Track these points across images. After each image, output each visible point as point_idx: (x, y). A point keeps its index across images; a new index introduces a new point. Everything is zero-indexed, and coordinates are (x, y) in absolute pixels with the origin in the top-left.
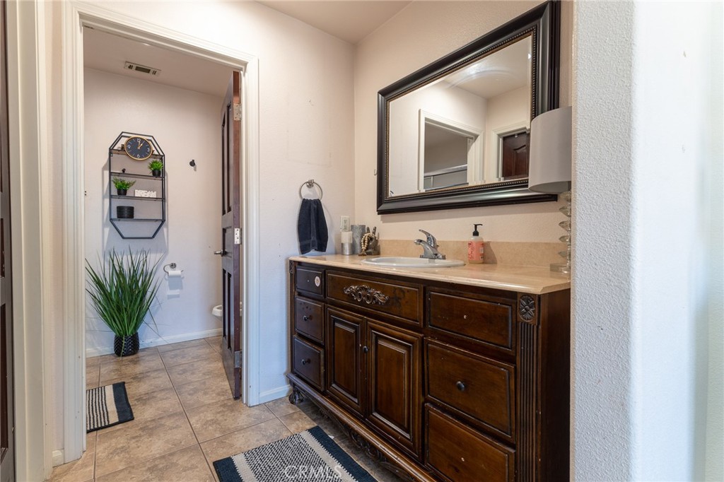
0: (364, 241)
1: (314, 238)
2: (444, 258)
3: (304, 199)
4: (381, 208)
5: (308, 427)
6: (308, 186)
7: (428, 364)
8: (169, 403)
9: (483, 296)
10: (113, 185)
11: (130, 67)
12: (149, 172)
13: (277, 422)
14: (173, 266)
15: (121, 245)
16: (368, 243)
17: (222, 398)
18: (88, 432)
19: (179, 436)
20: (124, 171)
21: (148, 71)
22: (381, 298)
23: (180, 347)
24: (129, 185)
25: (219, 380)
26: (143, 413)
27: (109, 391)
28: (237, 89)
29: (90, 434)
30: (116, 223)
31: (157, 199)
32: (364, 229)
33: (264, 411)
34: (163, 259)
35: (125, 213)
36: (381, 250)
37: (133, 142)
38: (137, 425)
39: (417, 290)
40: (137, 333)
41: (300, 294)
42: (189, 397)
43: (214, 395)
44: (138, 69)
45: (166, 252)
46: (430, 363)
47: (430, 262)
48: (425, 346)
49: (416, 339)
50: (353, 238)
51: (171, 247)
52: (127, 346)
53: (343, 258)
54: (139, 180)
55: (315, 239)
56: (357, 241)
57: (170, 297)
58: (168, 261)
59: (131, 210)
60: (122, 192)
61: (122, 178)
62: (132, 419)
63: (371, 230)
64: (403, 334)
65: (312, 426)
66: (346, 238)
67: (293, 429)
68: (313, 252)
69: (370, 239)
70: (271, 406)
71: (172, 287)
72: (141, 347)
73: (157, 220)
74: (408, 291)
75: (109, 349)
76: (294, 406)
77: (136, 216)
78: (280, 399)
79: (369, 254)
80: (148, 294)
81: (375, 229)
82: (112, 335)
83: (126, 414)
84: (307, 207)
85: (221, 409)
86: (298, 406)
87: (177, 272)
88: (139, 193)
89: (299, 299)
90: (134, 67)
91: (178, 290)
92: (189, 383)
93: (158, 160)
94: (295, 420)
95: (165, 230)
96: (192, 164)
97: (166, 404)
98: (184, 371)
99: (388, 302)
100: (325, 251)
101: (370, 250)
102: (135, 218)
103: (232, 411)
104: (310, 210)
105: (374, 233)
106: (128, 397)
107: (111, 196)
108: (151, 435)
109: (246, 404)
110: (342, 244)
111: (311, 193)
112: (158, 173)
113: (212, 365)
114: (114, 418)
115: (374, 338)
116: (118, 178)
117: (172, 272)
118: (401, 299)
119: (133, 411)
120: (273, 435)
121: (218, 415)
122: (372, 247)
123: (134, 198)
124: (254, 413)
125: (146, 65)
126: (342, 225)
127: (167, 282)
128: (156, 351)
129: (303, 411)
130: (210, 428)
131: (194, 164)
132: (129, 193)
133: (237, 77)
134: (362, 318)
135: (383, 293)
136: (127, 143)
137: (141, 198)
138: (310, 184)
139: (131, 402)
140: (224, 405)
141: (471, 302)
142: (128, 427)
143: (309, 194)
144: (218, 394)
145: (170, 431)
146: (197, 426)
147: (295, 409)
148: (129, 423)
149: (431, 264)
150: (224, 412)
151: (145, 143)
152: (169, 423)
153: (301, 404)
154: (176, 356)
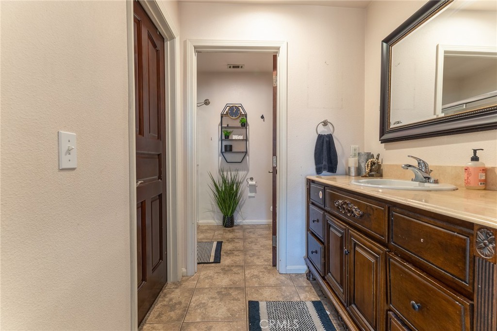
0: (368, 165)
1: (325, 163)
2: (436, 182)
3: (319, 135)
4: (384, 137)
5: (313, 299)
6: (323, 125)
7: (390, 277)
8: (239, 259)
9: (439, 223)
10: (223, 133)
11: (230, 67)
12: (239, 125)
13: (294, 289)
14: (252, 179)
15: (226, 166)
16: (371, 167)
17: (266, 263)
18: (198, 263)
19: (237, 279)
20: (228, 125)
21: (238, 67)
22: (357, 212)
23: (254, 227)
24: (230, 133)
25: (268, 252)
26: (226, 261)
27: (215, 244)
28: (275, 67)
29: (199, 265)
30: (224, 154)
31: (243, 140)
32: (369, 156)
33: (288, 279)
34: (247, 175)
35: (228, 149)
36: (383, 173)
37: (231, 108)
38: (221, 267)
39: (383, 209)
40: (233, 216)
41: (313, 204)
42: (249, 258)
43: (262, 260)
44: (234, 67)
45: (248, 170)
46: (392, 276)
47: (419, 186)
48: (387, 260)
49: (382, 252)
50: (359, 163)
51: (251, 168)
52: (229, 222)
53: (349, 178)
54: (235, 130)
55: (327, 164)
56: (363, 165)
57: (250, 197)
58: (249, 176)
59: (231, 146)
60: (227, 137)
61: (227, 129)
62: (220, 262)
63: (375, 156)
64: (373, 246)
65: (316, 300)
66: (352, 163)
67: (302, 297)
68: (324, 172)
69: (373, 164)
70: (293, 277)
71: (251, 192)
72: (235, 224)
73: (243, 152)
74: (377, 209)
75: (220, 222)
76: (309, 282)
77: (234, 150)
78: (301, 274)
79: (372, 176)
80: (239, 195)
81: (378, 155)
82: (222, 215)
83: (217, 260)
84: (321, 141)
85: (264, 270)
86: (311, 283)
87: (253, 183)
88: (235, 137)
89: (311, 207)
90: (232, 66)
91: (254, 194)
92: (252, 250)
93: (244, 117)
94: (306, 291)
95: (248, 157)
96: (262, 117)
97: (237, 259)
98: (252, 242)
99: (361, 216)
100: (335, 172)
101: (373, 173)
102: (233, 151)
103: (269, 273)
104: (323, 142)
105: (378, 159)
106: (222, 250)
107: (222, 141)
108: (225, 274)
109: (278, 271)
110: (349, 168)
111: (326, 130)
112: (244, 125)
113: (267, 242)
114: (212, 260)
115: (353, 244)
116: (225, 129)
117: (250, 183)
118: (371, 215)
119: (221, 258)
120: (288, 296)
121: (261, 273)
122: (375, 170)
123: (232, 140)
124: (281, 278)
125: (237, 64)
126: (352, 153)
127: (248, 188)
128: (242, 228)
129: (314, 287)
130: (254, 279)
131: (263, 117)
132: (230, 138)
133: (275, 58)
134: (345, 226)
135: (359, 209)
136: (229, 110)
137: (236, 140)
138: (325, 123)
139: (222, 253)
140: (266, 268)
141: (427, 226)
142: (216, 266)
143: (323, 131)
144: (265, 260)
145: (234, 275)
146: (248, 276)
147: (308, 284)
148: (218, 264)
149: (420, 188)
150: (264, 272)
151: (237, 108)
152: (235, 270)
153: (314, 281)
154: (250, 232)
